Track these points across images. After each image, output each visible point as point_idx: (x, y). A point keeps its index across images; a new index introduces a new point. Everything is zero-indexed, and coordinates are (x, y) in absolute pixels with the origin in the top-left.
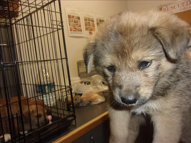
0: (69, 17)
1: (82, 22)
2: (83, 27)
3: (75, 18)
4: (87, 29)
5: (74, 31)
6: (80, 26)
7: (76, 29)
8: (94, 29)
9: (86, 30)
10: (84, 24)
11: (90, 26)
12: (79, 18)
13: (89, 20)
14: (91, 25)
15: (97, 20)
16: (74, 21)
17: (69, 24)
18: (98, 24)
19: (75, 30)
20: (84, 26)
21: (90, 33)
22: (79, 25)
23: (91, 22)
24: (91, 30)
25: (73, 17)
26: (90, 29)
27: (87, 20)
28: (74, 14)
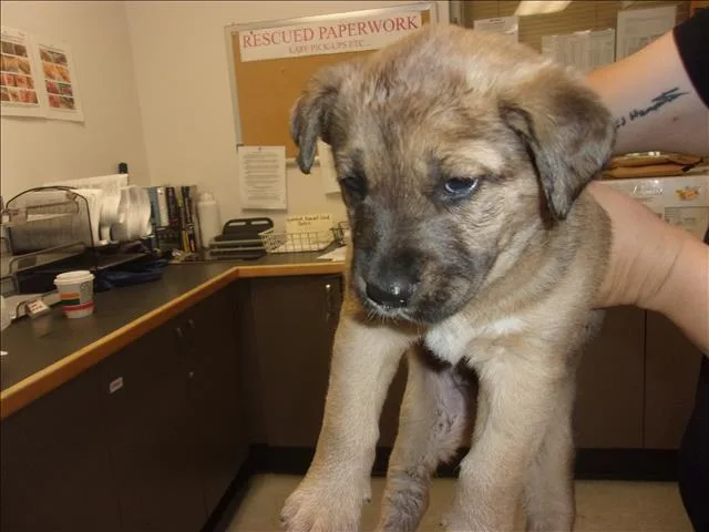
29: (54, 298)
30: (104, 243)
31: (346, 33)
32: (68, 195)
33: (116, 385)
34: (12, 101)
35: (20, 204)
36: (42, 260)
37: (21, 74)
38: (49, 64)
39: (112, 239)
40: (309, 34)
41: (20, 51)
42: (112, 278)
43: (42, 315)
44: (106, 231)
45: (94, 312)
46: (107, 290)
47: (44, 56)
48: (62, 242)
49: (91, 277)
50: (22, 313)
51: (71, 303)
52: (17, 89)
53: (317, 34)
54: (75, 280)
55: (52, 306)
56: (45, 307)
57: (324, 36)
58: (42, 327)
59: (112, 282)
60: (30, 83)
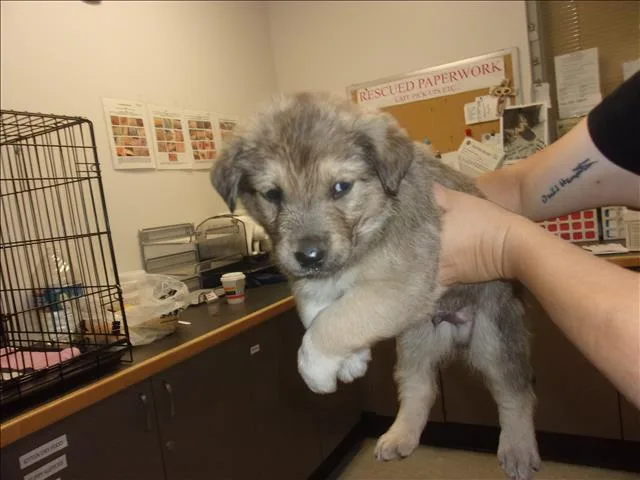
0: (115, 121)
1: (150, 133)
2: (152, 143)
3: (129, 121)
4: (162, 148)
5: (128, 155)
6: (144, 142)
7: (131, 149)
8: (183, 146)
9: (160, 151)
10: (155, 138)
11: (171, 138)
12: (140, 123)
13: (168, 123)
14: (174, 136)
15: (189, 122)
16: (126, 132)
17: (115, 139)
18: (191, 132)
19: (129, 152)
20: (156, 141)
21: (173, 158)
22: (140, 141)
23: (172, 130)
24: (175, 150)
25: (124, 120)
26: (172, 147)
27: (161, 126)
28: (126, 113)
29: (221, 291)
30: (255, 253)
31: (440, 82)
32: (233, 221)
33: (255, 349)
34: (202, 159)
35: (205, 227)
36: (214, 265)
37: (207, 140)
38: (225, 131)
39: (261, 250)
40: (410, 86)
41: (207, 125)
42: (259, 278)
43: (214, 302)
44: (257, 245)
45: (245, 301)
46: (257, 286)
47: (222, 126)
48: (228, 253)
49: (244, 276)
50: (202, 300)
51: (230, 294)
52: (205, 151)
53: (417, 85)
54: (233, 278)
55: (220, 297)
56: (216, 297)
57: (423, 86)
58: (214, 309)
59: (260, 281)
60: (212, 145)
